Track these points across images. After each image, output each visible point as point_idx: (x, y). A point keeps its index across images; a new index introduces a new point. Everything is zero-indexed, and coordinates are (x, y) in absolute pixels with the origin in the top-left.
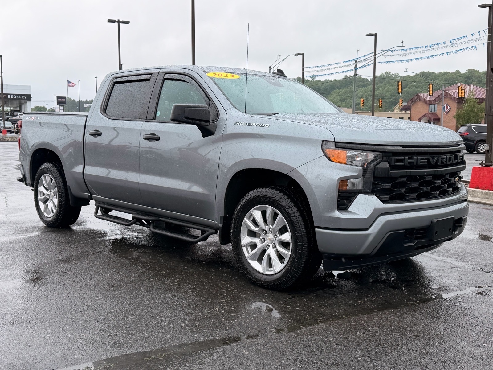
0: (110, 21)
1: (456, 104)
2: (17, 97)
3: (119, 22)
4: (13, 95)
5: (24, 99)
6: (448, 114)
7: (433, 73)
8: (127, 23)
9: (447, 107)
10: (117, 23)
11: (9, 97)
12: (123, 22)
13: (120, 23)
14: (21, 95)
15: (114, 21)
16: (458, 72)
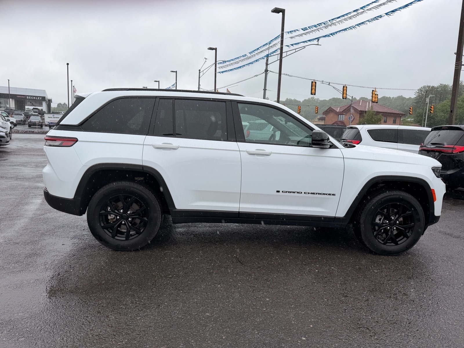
1: (359, 115)
2: (34, 98)
4: (31, 96)
5: (40, 100)
6: (353, 122)
11: (28, 97)
14: (37, 97)
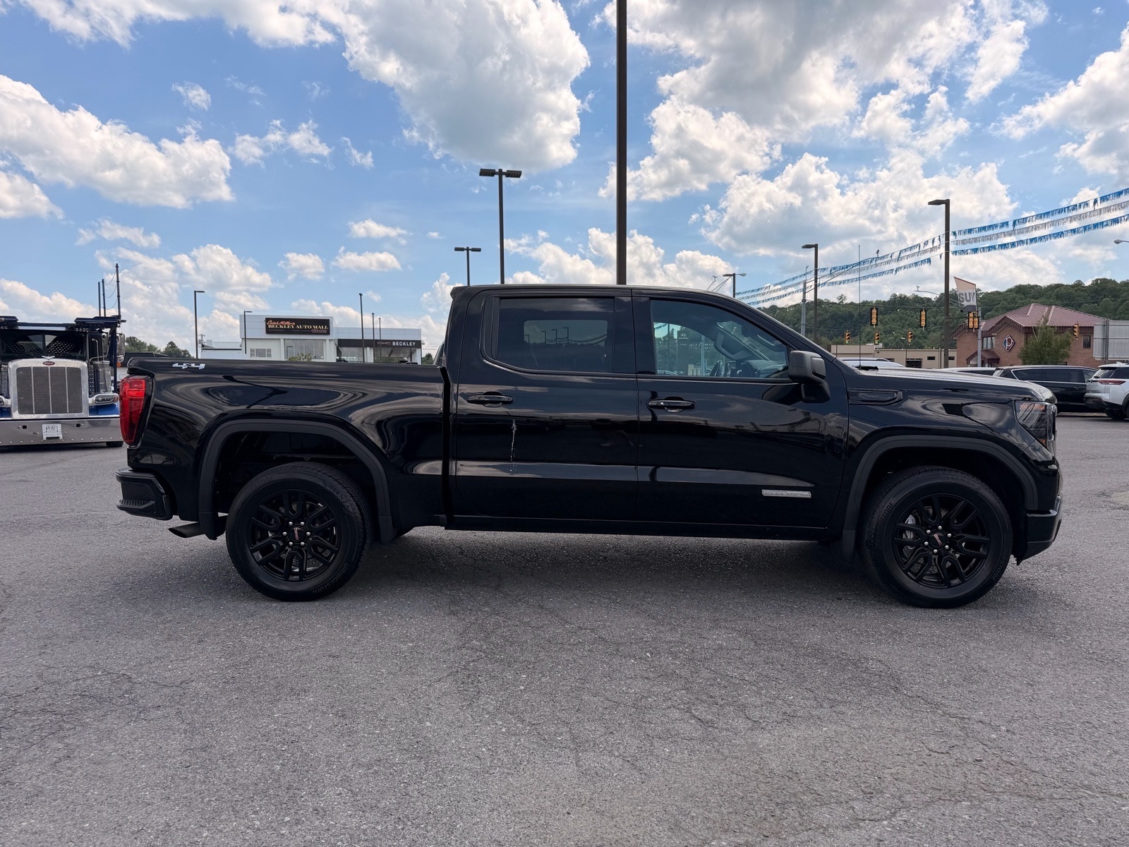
0: (457, 249)
1: (1023, 337)
2: (404, 344)
3: (468, 249)
4: (399, 341)
5: (413, 346)
6: (1012, 351)
7: (1036, 286)
8: (479, 250)
9: (1009, 341)
10: (466, 251)
11: (394, 344)
12: (474, 250)
13: (470, 251)
14: (409, 341)
15: (462, 249)
16: (1079, 285)
